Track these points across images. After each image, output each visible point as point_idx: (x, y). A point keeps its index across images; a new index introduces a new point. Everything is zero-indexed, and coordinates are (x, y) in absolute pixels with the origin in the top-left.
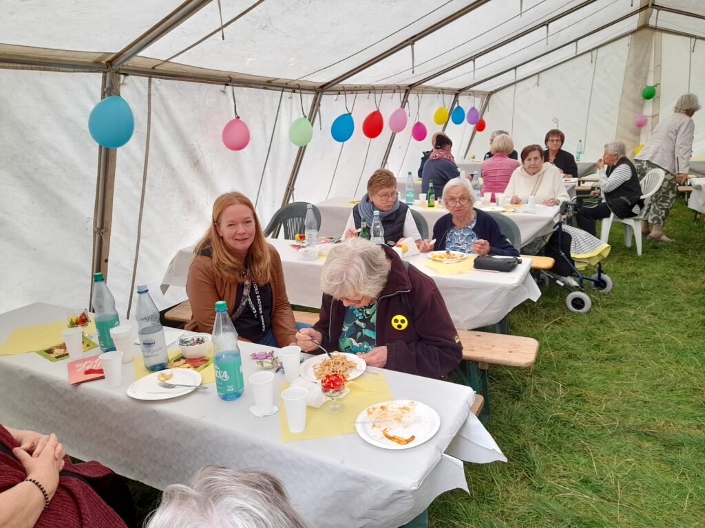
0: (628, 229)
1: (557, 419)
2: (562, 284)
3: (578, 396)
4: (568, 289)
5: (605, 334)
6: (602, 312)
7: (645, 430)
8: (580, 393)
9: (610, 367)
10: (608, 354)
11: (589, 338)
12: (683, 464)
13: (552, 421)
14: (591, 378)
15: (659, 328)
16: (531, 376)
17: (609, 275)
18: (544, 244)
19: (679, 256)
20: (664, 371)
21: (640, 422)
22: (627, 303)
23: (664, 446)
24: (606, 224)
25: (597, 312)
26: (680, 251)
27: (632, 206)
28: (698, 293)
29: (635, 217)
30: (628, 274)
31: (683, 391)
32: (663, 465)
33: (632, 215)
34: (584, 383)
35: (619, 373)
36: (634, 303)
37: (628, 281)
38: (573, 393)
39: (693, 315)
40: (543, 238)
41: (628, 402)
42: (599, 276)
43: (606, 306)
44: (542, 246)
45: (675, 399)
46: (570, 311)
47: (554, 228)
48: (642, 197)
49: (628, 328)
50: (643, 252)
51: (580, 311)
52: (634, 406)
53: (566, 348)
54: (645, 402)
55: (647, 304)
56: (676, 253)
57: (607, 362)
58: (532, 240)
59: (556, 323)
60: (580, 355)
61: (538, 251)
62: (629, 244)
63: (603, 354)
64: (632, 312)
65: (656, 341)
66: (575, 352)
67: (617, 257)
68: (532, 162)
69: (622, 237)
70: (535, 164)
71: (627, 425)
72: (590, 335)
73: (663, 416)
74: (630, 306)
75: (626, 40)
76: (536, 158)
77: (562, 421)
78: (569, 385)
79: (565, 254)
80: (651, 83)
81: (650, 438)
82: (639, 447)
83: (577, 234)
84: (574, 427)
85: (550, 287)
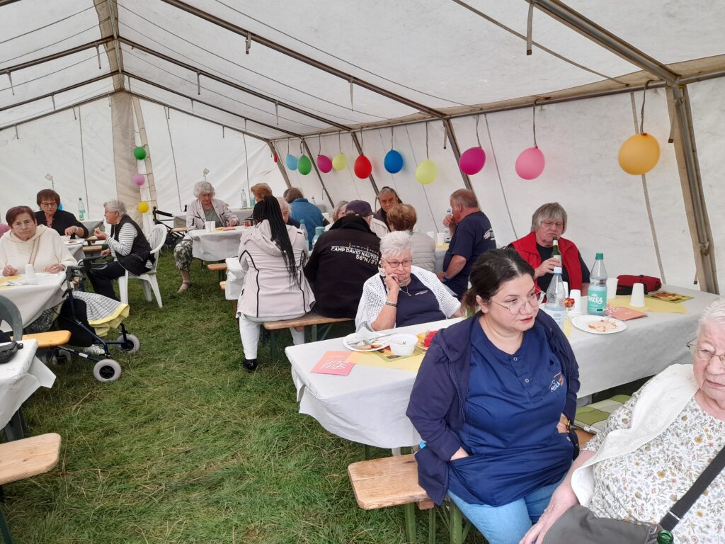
0: (146, 284)
1: (101, 512)
2: (86, 356)
3: (121, 475)
4: (94, 358)
5: (139, 396)
6: (134, 374)
7: (190, 482)
8: (122, 470)
9: (149, 430)
10: (146, 417)
11: (124, 406)
12: (226, 499)
13: (96, 518)
14: (132, 449)
15: (188, 374)
16: (63, 474)
17: (134, 334)
18: (55, 316)
19: (194, 302)
20: (198, 415)
21: (185, 474)
22: (156, 358)
23: (209, 488)
24: (123, 283)
25: (129, 375)
26: (194, 297)
27: (145, 262)
28: (214, 332)
29: (150, 272)
30: (153, 328)
31: (217, 427)
32: (210, 509)
33: (147, 270)
34: (126, 457)
35: (158, 432)
36: (163, 356)
37: (155, 335)
38: (115, 474)
39: (214, 353)
40: (53, 309)
41: (172, 459)
42: (125, 337)
43: (137, 366)
44: (54, 319)
45: (211, 438)
46: (100, 382)
47: (63, 296)
48: (152, 252)
49: (161, 383)
50: (163, 305)
51: (111, 379)
52: (177, 461)
53: (102, 425)
54: (186, 452)
55: (174, 354)
56: (192, 299)
57: (145, 425)
58: (41, 314)
59: (86, 401)
60: (117, 428)
61: (50, 326)
62: (150, 298)
63: (141, 418)
64: (162, 365)
65: (187, 388)
66: (111, 427)
67: (140, 314)
68: (23, 226)
69: (142, 293)
70: (26, 229)
71: (173, 484)
72: (125, 402)
73: (204, 459)
74: (159, 359)
75: (107, 101)
76: (27, 222)
77: (107, 512)
78: (110, 466)
79: (83, 323)
80: (139, 144)
81: (196, 487)
82: (188, 501)
83: (92, 299)
84: (121, 512)
85: (73, 361)
